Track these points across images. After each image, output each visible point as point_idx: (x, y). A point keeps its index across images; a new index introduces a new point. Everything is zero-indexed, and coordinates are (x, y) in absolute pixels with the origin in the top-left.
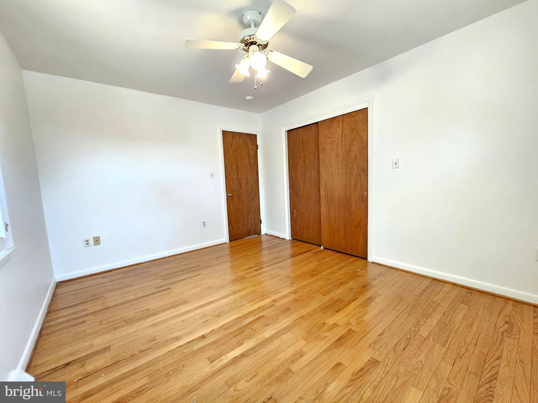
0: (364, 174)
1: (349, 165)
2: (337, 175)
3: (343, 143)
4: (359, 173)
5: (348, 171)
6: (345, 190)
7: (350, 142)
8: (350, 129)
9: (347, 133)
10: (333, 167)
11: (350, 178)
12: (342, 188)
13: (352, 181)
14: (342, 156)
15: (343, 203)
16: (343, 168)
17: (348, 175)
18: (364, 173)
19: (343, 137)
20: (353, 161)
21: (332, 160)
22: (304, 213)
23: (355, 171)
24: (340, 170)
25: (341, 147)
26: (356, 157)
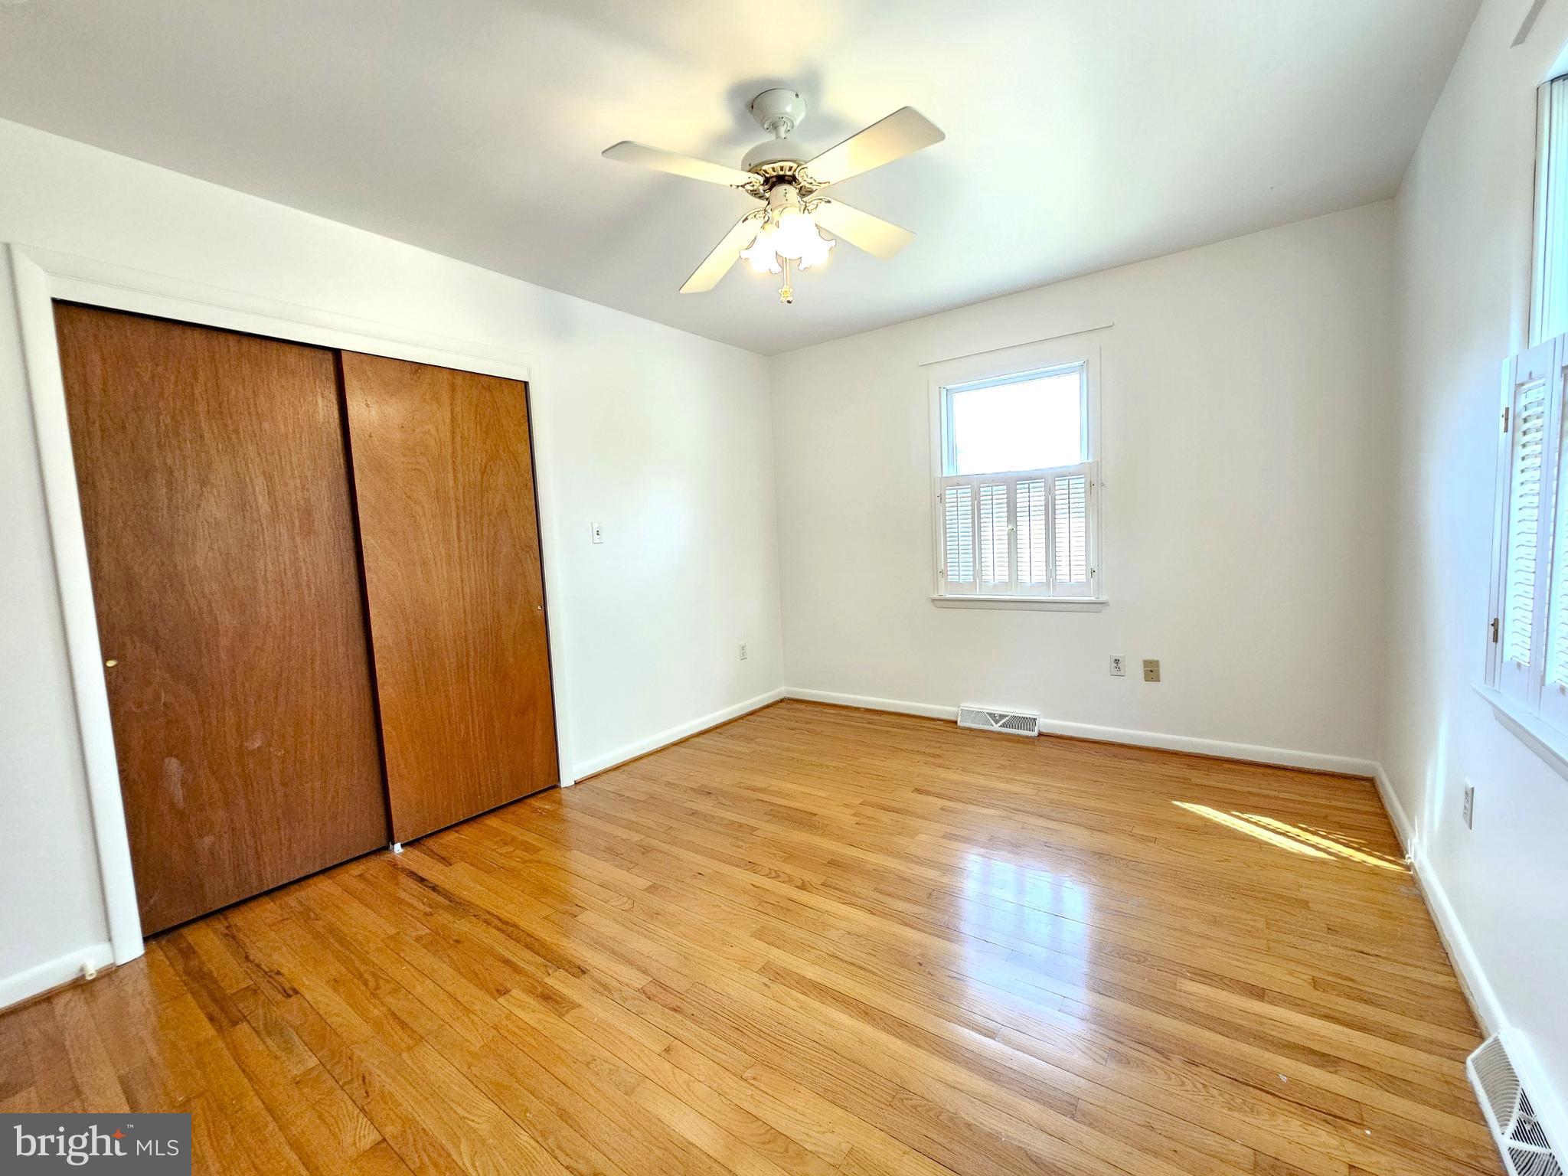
0: (530, 556)
1: (485, 531)
2: (444, 563)
3: (459, 459)
4: (517, 554)
5: (485, 549)
6: (479, 609)
7: (482, 461)
8: (481, 423)
9: (469, 431)
10: (426, 535)
11: (492, 569)
12: (467, 604)
13: (500, 578)
14: (457, 499)
15: (475, 649)
16: (463, 538)
17: (485, 561)
18: (532, 556)
19: (458, 439)
20: (496, 518)
21: (418, 508)
22: (252, 753)
23: (506, 549)
24: (456, 546)
25: (450, 468)
26: (503, 511)
